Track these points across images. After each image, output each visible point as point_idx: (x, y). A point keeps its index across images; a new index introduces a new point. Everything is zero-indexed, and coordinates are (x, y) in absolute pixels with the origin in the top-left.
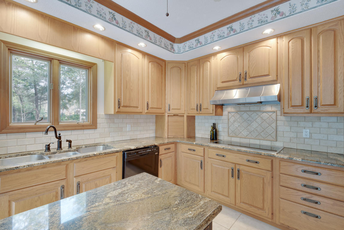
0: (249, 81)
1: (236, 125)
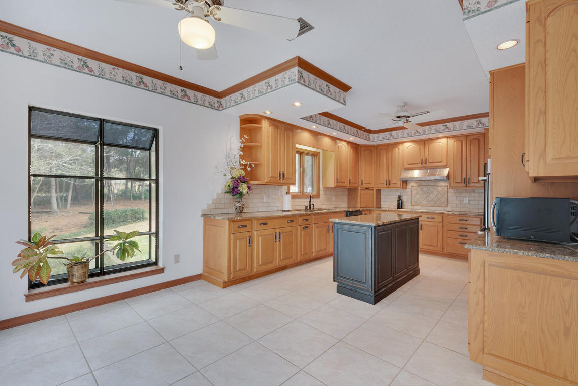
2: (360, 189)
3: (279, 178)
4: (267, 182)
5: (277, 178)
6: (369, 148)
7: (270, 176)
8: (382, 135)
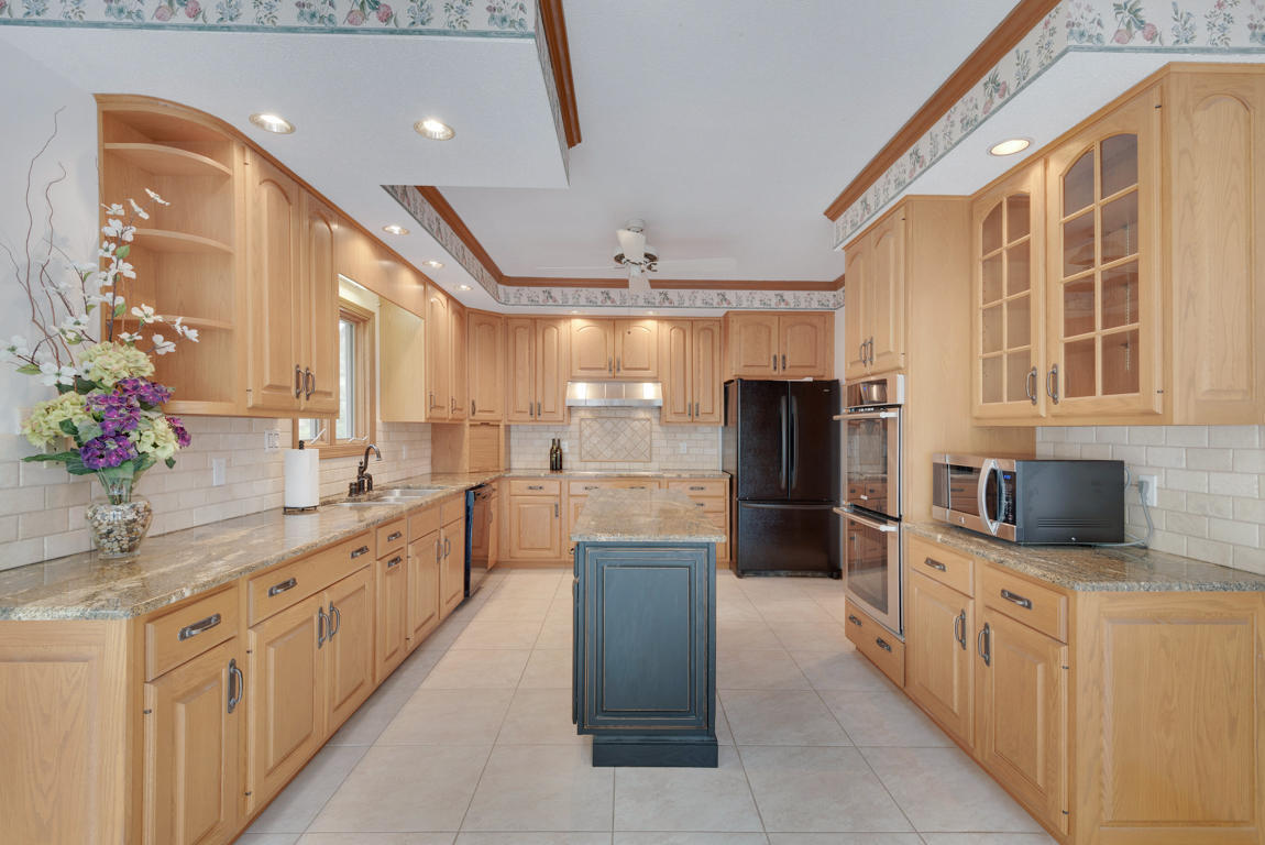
0: (623, 373)
1: (595, 440)
2: (467, 423)
3: (293, 393)
4: (254, 408)
5: (289, 388)
6: (488, 320)
7: (267, 383)
8: (527, 291)
